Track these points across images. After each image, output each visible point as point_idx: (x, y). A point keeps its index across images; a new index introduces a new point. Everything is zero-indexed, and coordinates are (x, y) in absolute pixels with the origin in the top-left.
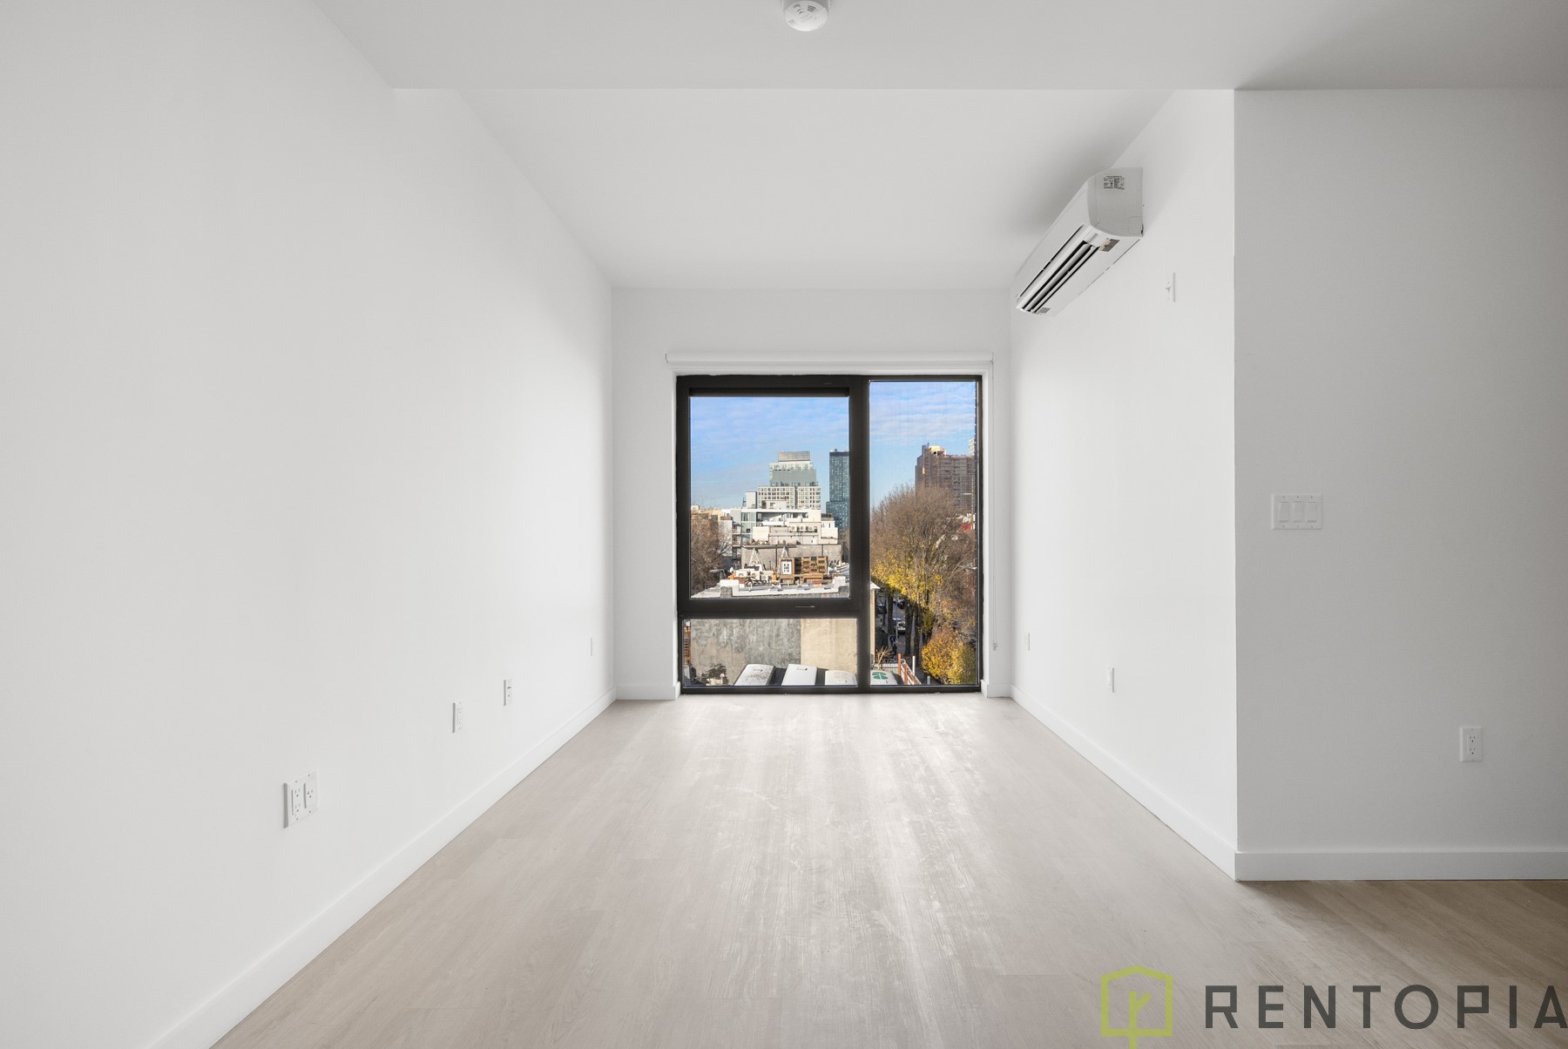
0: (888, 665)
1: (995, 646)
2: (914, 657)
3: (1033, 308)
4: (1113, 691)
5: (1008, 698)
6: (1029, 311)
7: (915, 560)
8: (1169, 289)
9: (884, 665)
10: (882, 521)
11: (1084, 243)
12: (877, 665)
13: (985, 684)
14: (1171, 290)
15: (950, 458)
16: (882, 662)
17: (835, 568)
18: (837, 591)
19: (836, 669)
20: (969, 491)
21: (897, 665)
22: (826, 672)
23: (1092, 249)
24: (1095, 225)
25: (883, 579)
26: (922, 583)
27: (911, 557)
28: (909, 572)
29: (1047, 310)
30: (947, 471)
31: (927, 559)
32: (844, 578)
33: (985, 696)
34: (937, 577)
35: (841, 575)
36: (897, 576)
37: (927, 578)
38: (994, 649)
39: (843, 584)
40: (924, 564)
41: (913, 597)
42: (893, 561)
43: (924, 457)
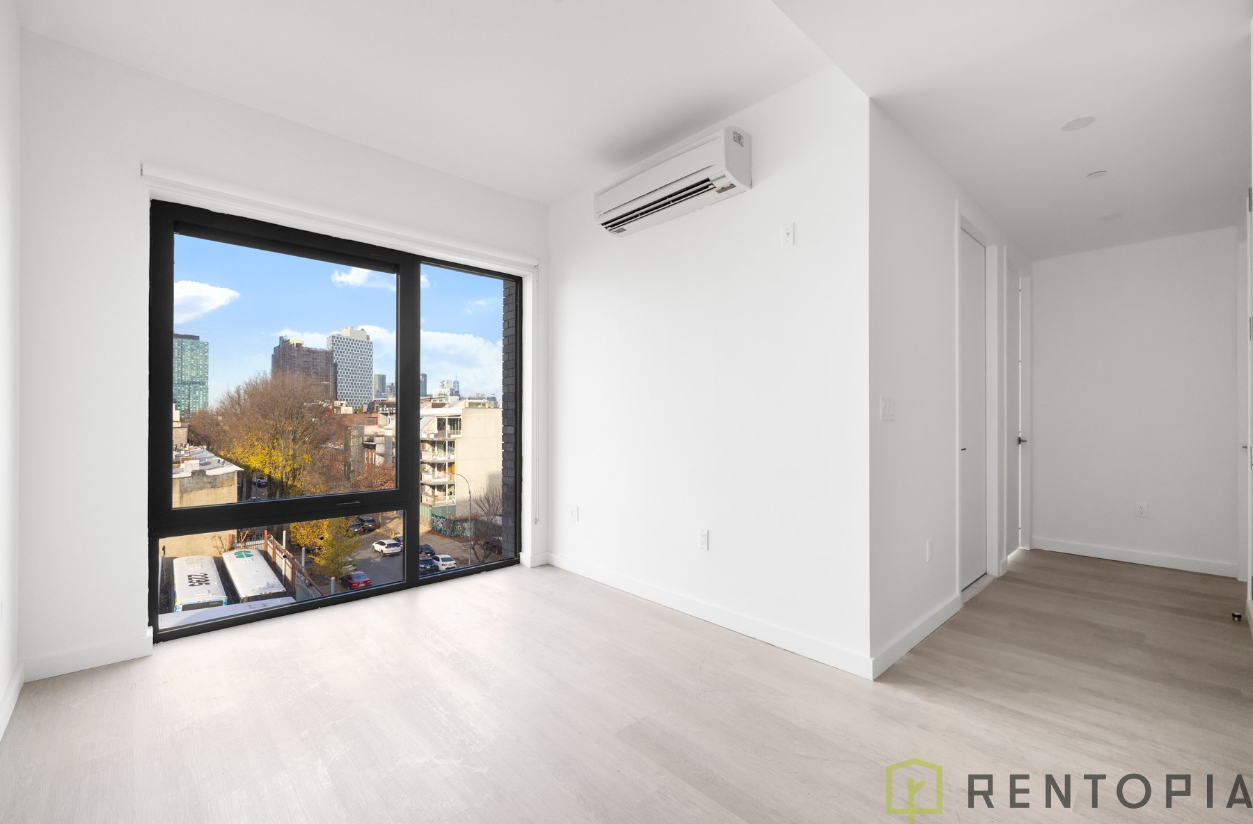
0: (253, 543)
1: (536, 521)
2: (284, 532)
3: (611, 226)
5: (547, 565)
6: (606, 228)
7: (281, 441)
8: (788, 234)
9: (248, 543)
10: (239, 404)
11: (708, 180)
12: (240, 545)
13: (525, 556)
14: (791, 235)
15: (309, 350)
16: (245, 541)
17: (182, 452)
18: (190, 475)
19: (187, 555)
20: (327, 380)
21: (263, 542)
22: (175, 561)
23: (710, 187)
24: (728, 168)
25: (244, 461)
26: (290, 462)
27: (277, 439)
28: (274, 453)
29: (623, 230)
30: (306, 362)
31: (293, 440)
32: (198, 461)
33: (525, 567)
34: (305, 456)
35: (193, 459)
36: (260, 457)
37: (294, 457)
38: (535, 523)
39: (197, 468)
40: (292, 445)
41: (277, 476)
42: (256, 443)
43: (281, 348)
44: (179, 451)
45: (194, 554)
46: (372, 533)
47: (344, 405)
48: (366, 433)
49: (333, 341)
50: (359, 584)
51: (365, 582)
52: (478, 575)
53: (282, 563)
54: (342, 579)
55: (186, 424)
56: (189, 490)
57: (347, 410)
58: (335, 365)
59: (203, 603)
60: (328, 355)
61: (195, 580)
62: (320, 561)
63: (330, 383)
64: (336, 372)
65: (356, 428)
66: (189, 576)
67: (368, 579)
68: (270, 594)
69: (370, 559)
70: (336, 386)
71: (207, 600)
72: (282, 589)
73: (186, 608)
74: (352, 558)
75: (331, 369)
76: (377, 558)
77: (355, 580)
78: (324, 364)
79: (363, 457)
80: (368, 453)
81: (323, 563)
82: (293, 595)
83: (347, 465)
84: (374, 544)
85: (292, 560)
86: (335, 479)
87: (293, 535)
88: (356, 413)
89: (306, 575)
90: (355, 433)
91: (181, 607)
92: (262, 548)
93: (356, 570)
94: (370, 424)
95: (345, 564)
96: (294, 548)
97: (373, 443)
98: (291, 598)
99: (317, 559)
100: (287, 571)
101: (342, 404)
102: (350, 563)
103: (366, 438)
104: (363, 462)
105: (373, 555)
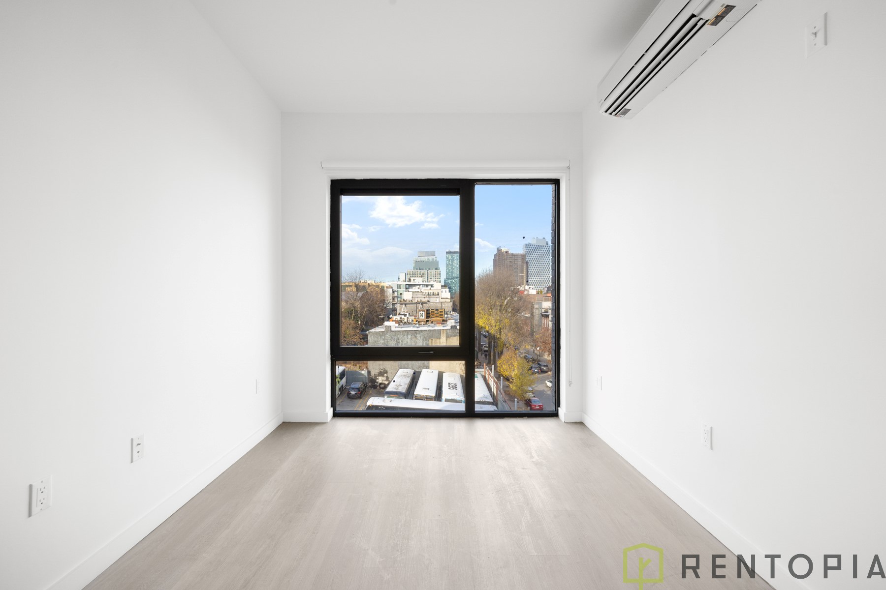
1: (570, 383)
2: (493, 365)
3: (615, 110)
4: (712, 448)
5: (581, 425)
6: (611, 114)
7: (494, 311)
11: (693, 16)
15: (512, 255)
17: (449, 315)
18: (450, 328)
19: (449, 372)
20: (522, 272)
21: (483, 370)
22: (444, 374)
23: (700, 24)
26: (498, 324)
27: (492, 309)
28: (490, 317)
30: (511, 262)
31: (500, 310)
32: (454, 321)
33: (560, 420)
34: (506, 320)
35: (452, 319)
36: (484, 320)
37: (500, 321)
38: (570, 385)
39: (454, 324)
40: (499, 313)
41: (492, 331)
42: (482, 311)
43: (498, 254)
44: (448, 314)
45: (452, 371)
46: (546, 374)
47: (531, 288)
48: (543, 307)
49: (526, 247)
50: (535, 406)
51: (539, 406)
52: (521, 418)
53: (492, 383)
54: (525, 400)
55: (452, 300)
56: (450, 336)
57: (533, 292)
58: (527, 263)
59: (454, 400)
60: (523, 257)
61: (451, 386)
62: (513, 387)
63: (524, 274)
64: (527, 267)
65: (537, 303)
66: (449, 383)
67: (541, 404)
68: (485, 401)
69: (544, 391)
70: (528, 276)
71: (455, 398)
72: (491, 400)
73: (447, 400)
74: (532, 388)
75: (525, 266)
76: (548, 391)
77: (533, 403)
78: (521, 262)
79: (541, 322)
80: (544, 320)
81: (514, 388)
82: (496, 405)
83: (532, 327)
84: (546, 382)
85: (496, 383)
86: (523, 335)
87: (499, 368)
88: (538, 293)
89: (504, 394)
90: (536, 306)
91: (444, 399)
92: (483, 374)
93: (534, 397)
94: (546, 301)
95: (527, 392)
96: (498, 376)
97: (548, 314)
98: (495, 406)
99: (511, 386)
100: (494, 390)
101: (530, 288)
102: (530, 391)
103: (543, 311)
104: (541, 325)
105: (546, 389)
